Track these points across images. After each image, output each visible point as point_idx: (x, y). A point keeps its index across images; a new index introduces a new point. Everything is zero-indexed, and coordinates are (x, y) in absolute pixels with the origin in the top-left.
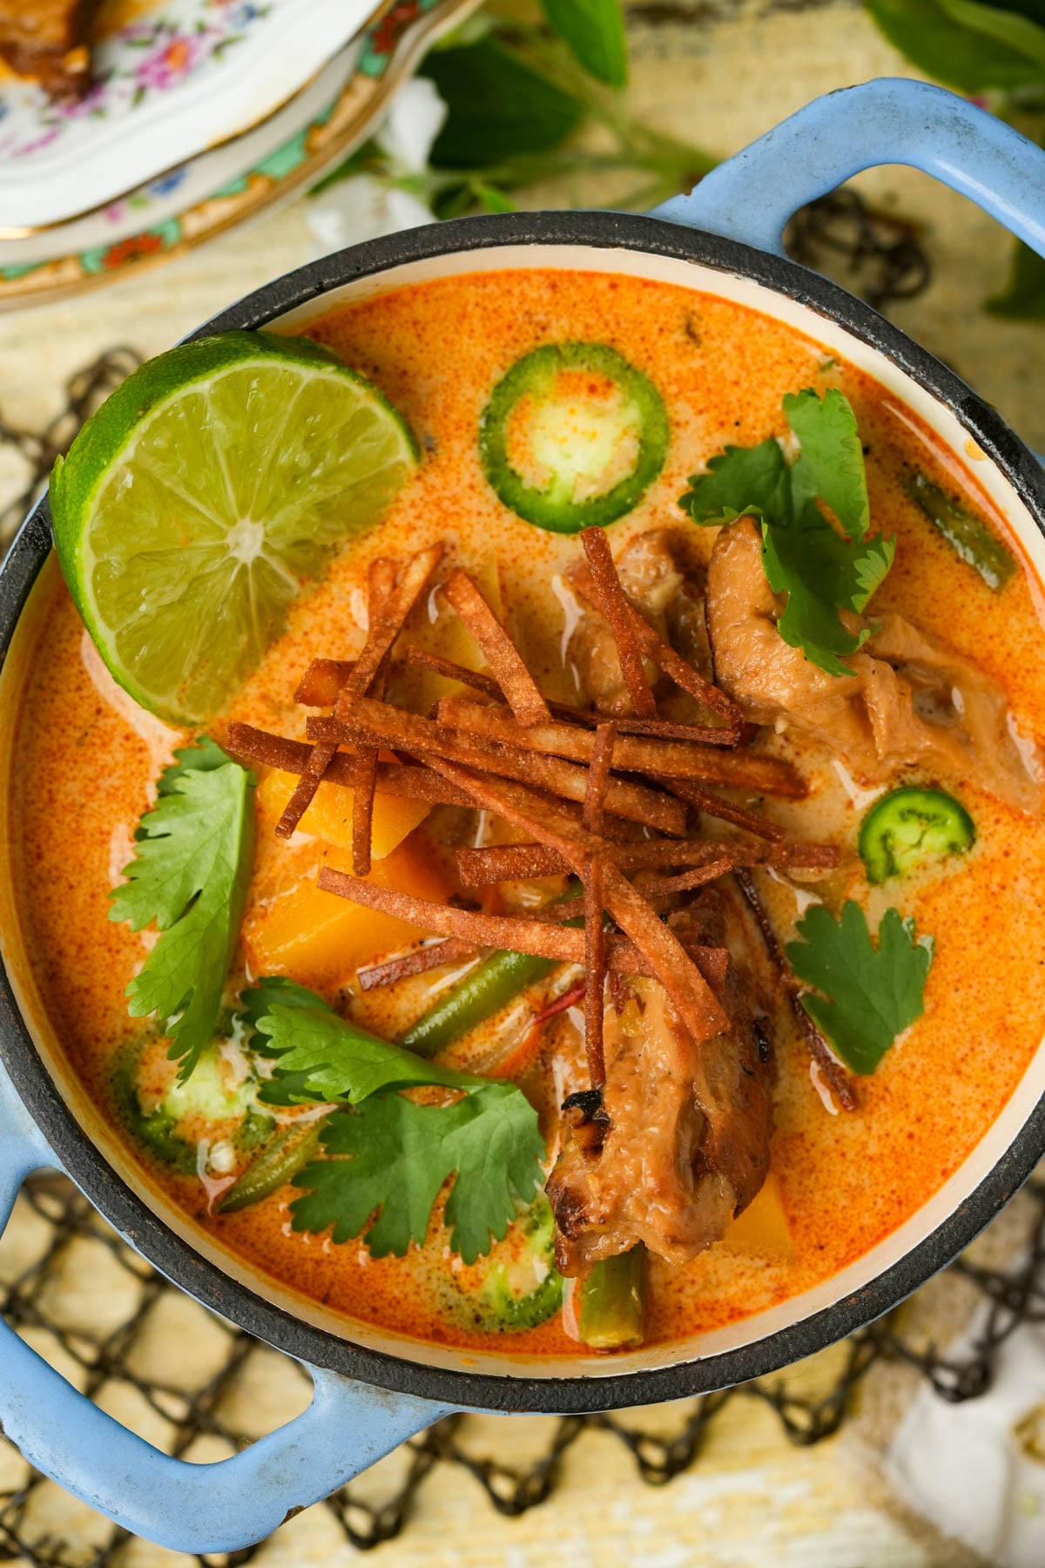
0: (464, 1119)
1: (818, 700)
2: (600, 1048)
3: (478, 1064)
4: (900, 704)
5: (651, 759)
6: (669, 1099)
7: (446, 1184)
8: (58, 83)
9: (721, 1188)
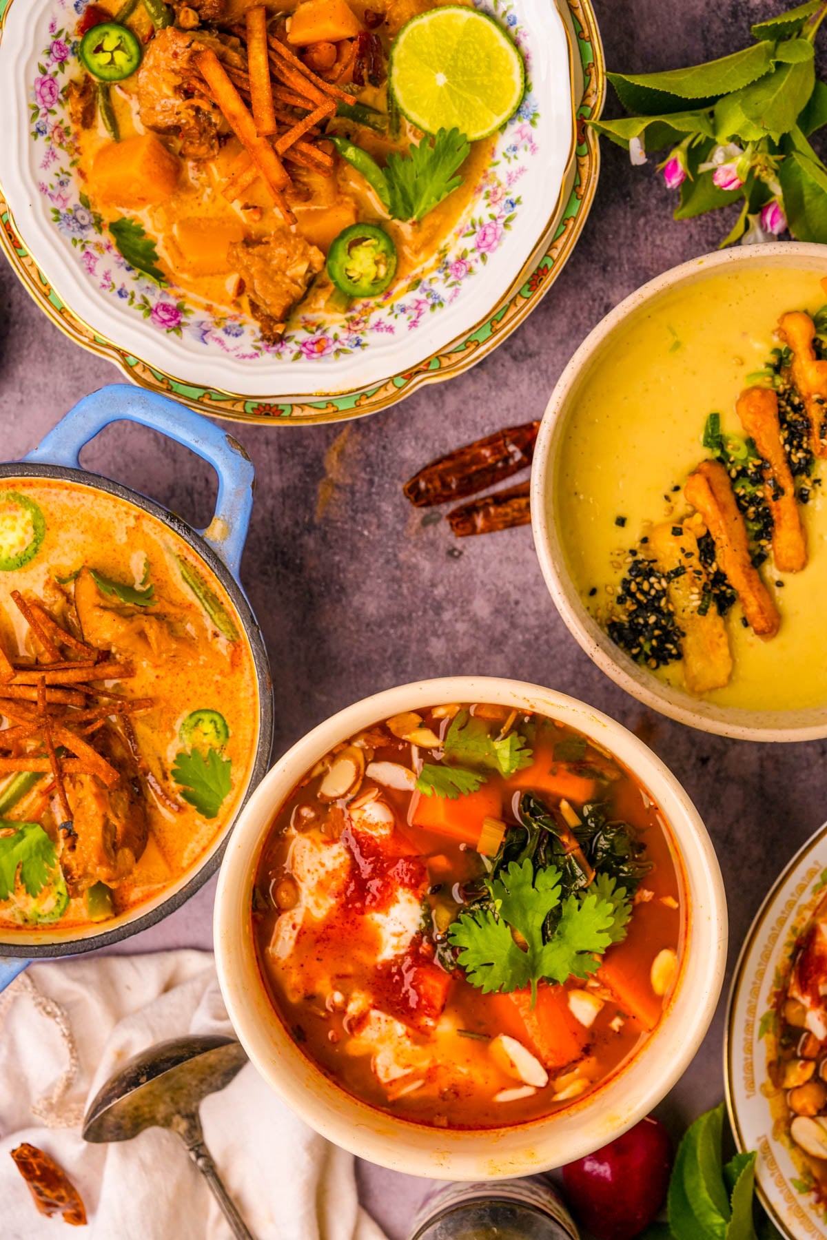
0: (20, 840)
1: (123, 636)
2: (67, 804)
3: (23, 816)
4: (161, 632)
5: (62, 678)
6: (98, 825)
7: (18, 867)
8: (268, 333)
9: (127, 854)
